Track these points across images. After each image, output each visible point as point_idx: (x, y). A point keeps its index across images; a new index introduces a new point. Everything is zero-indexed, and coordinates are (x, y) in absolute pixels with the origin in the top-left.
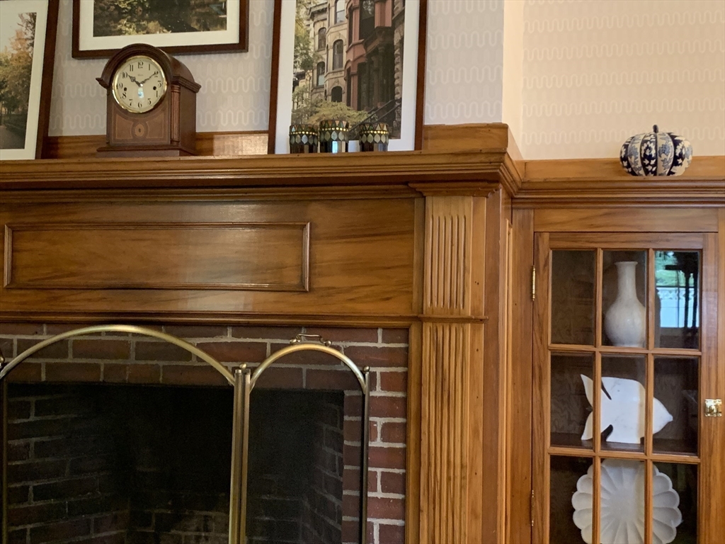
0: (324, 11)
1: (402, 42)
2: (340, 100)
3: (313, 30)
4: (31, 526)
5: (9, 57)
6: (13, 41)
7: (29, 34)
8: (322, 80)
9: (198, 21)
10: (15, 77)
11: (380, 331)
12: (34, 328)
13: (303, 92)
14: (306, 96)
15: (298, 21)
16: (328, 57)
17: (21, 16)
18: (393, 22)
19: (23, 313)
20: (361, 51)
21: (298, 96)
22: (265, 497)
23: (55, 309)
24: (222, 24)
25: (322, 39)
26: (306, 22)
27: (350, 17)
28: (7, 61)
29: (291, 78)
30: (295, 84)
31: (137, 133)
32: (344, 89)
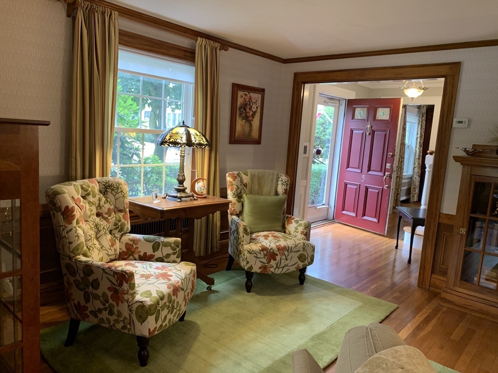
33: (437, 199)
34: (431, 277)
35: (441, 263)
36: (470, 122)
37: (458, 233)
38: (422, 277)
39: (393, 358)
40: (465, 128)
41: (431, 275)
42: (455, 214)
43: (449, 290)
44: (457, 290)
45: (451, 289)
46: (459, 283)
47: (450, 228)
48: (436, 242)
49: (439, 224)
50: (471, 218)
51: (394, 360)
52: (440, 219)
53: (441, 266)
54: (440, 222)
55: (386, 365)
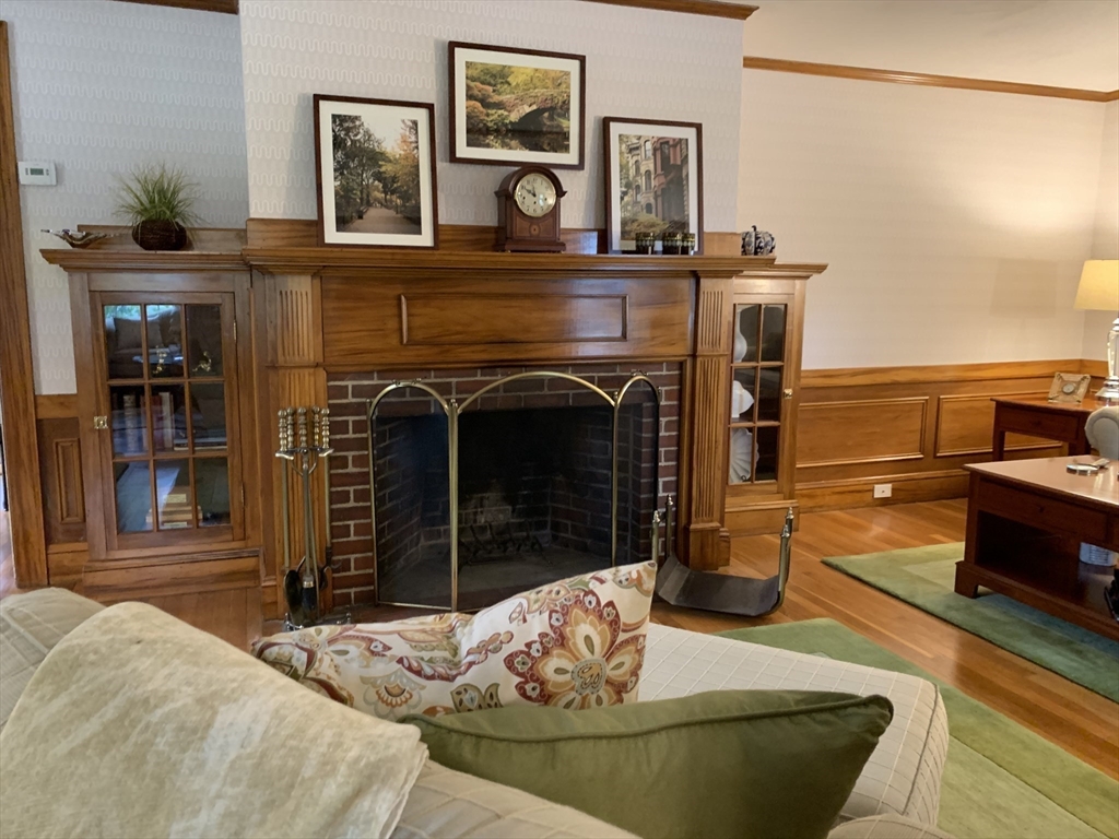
0: (637, 148)
1: (687, 175)
2: (651, 212)
3: (632, 162)
4: (387, 523)
5: (398, 156)
6: (399, 142)
7: (413, 139)
8: (639, 198)
9: (549, 144)
10: (406, 174)
11: (664, 364)
12: (425, 373)
13: (628, 204)
14: (629, 208)
15: (621, 153)
16: (642, 181)
17: (403, 121)
18: (682, 161)
19: (420, 364)
20: (662, 179)
21: (624, 208)
22: (525, 478)
23: (448, 359)
24: (566, 149)
25: (638, 169)
26: (626, 155)
27: (654, 154)
28: (395, 159)
29: (619, 194)
30: (622, 199)
31: (533, 232)
32: (654, 206)
33: (22, 365)
34: (47, 554)
35: (65, 515)
36: (59, 172)
37: (92, 430)
38: (23, 561)
39: (105, 633)
40: (51, 186)
41: (47, 549)
42: (74, 391)
43: (98, 565)
44: (117, 557)
45: (103, 561)
46: (116, 540)
47: (70, 426)
48: (40, 468)
49: (37, 421)
50: (113, 389)
51: (111, 636)
52: (39, 410)
53: (68, 519)
54: (39, 418)
55: (96, 652)
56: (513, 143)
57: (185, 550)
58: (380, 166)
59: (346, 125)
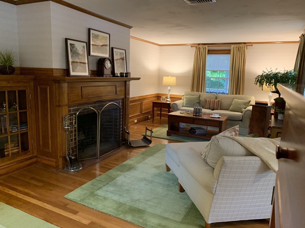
0: (117, 54)
3: (117, 57)
5: (82, 54)
6: (81, 51)
7: (84, 50)
9: (105, 52)
10: (83, 58)
12: (85, 105)
16: (118, 61)
17: (82, 46)
23: (90, 101)
32: (120, 67)
56: (99, 52)
57: (19, 159)
58: (79, 56)
59: (72, 46)
